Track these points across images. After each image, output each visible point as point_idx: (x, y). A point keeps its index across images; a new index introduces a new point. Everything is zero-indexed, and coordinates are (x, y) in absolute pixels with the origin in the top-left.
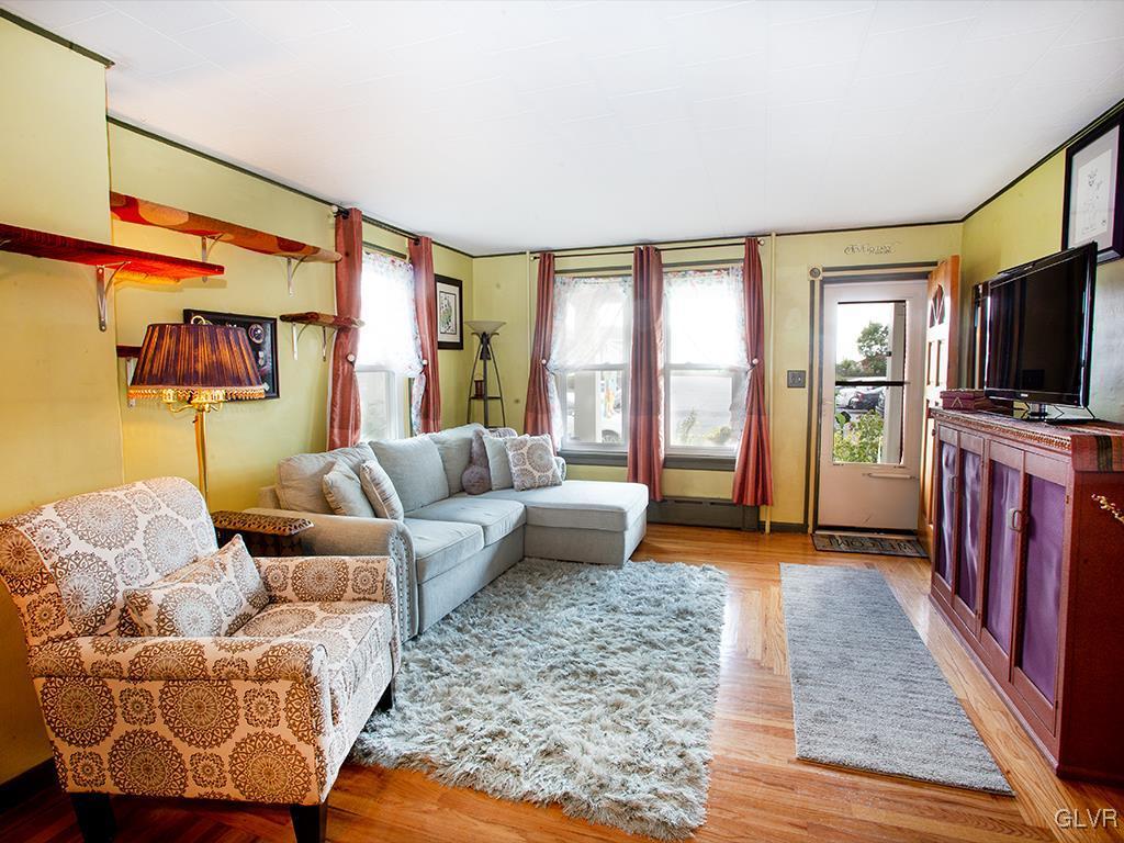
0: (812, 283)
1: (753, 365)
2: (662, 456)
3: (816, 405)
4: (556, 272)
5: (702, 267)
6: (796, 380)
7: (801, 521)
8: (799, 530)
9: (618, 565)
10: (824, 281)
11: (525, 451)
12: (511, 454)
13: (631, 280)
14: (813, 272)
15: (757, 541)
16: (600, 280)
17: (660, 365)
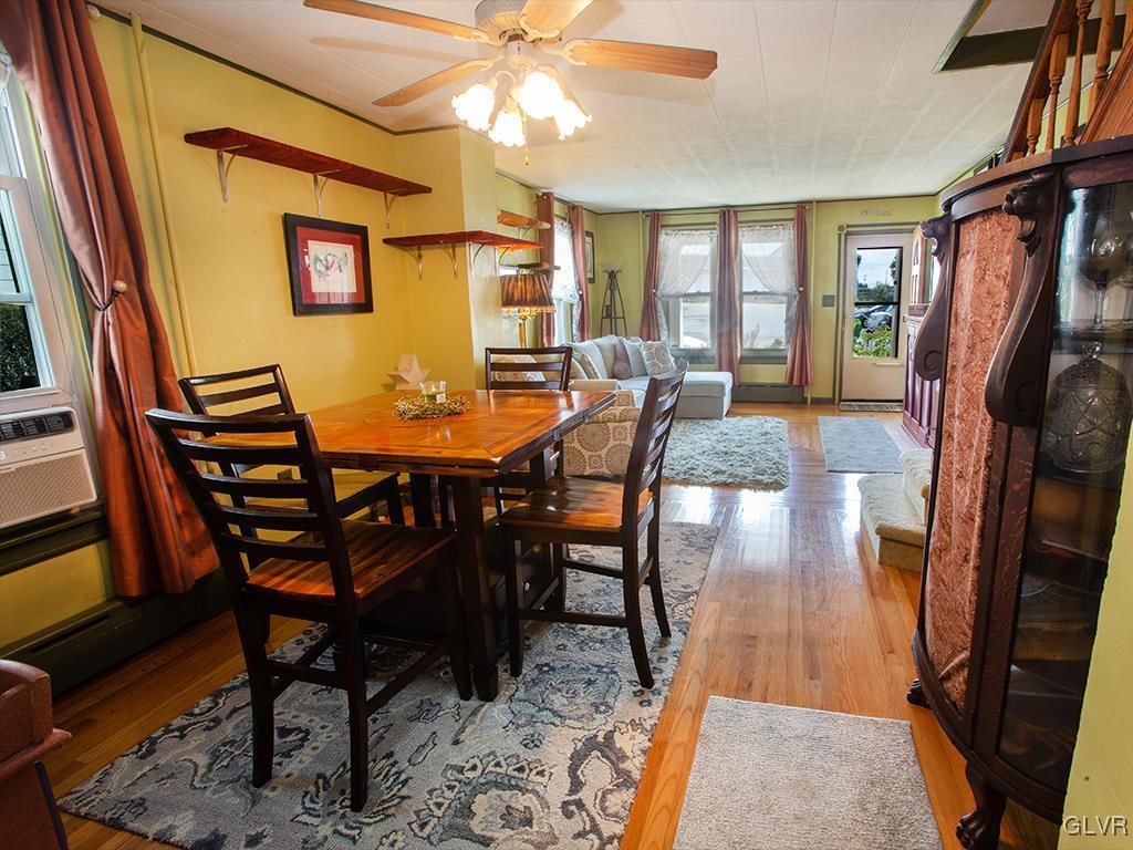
0: (840, 235)
1: (800, 292)
2: (739, 355)
3: (841, 319)
4: (662, 226)
5: (766, 223)
6: (828, 301)
7: (831, 396)
8: (830, 401)
9: (720, 418)
10: (848, 234)
11: (653, 350)
12: (644, 353)
13: (716, 233)
14: (841, 228)
15: (802, 408)
16: (694, 232)
17: (737, 293)
